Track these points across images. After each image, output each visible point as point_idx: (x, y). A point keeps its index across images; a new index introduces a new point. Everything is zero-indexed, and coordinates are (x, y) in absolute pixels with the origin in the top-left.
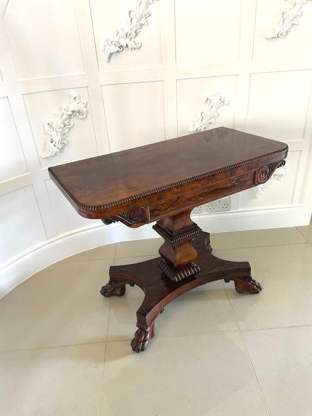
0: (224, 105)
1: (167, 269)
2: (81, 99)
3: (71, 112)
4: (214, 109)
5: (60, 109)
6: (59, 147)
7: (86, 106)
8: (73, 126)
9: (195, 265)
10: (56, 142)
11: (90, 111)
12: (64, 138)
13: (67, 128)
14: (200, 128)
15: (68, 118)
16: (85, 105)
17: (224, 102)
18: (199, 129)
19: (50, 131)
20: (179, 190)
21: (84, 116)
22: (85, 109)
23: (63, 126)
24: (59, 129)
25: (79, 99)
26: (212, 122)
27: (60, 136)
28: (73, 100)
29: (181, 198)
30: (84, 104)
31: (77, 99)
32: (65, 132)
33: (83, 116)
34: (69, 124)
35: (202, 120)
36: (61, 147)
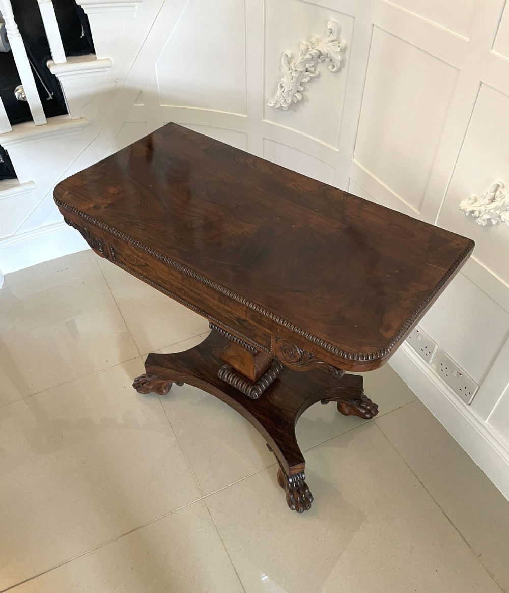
2: (341, 36)
3: (317, 53)
6: (287, 101)
8: (319, 76)
10: (284, 90)
11: (346, 64)
13: (308, 76)
15: (312, 59)
19: (285, 68)
21: (336, 69)
22: (338, 57)
23: (301, 69)
24: (294, 72)
27: (293, 84)
28: (328, 31)
31: (332, 33)
32: (304, 81)
33: (334, 67)
34: (314, 70)
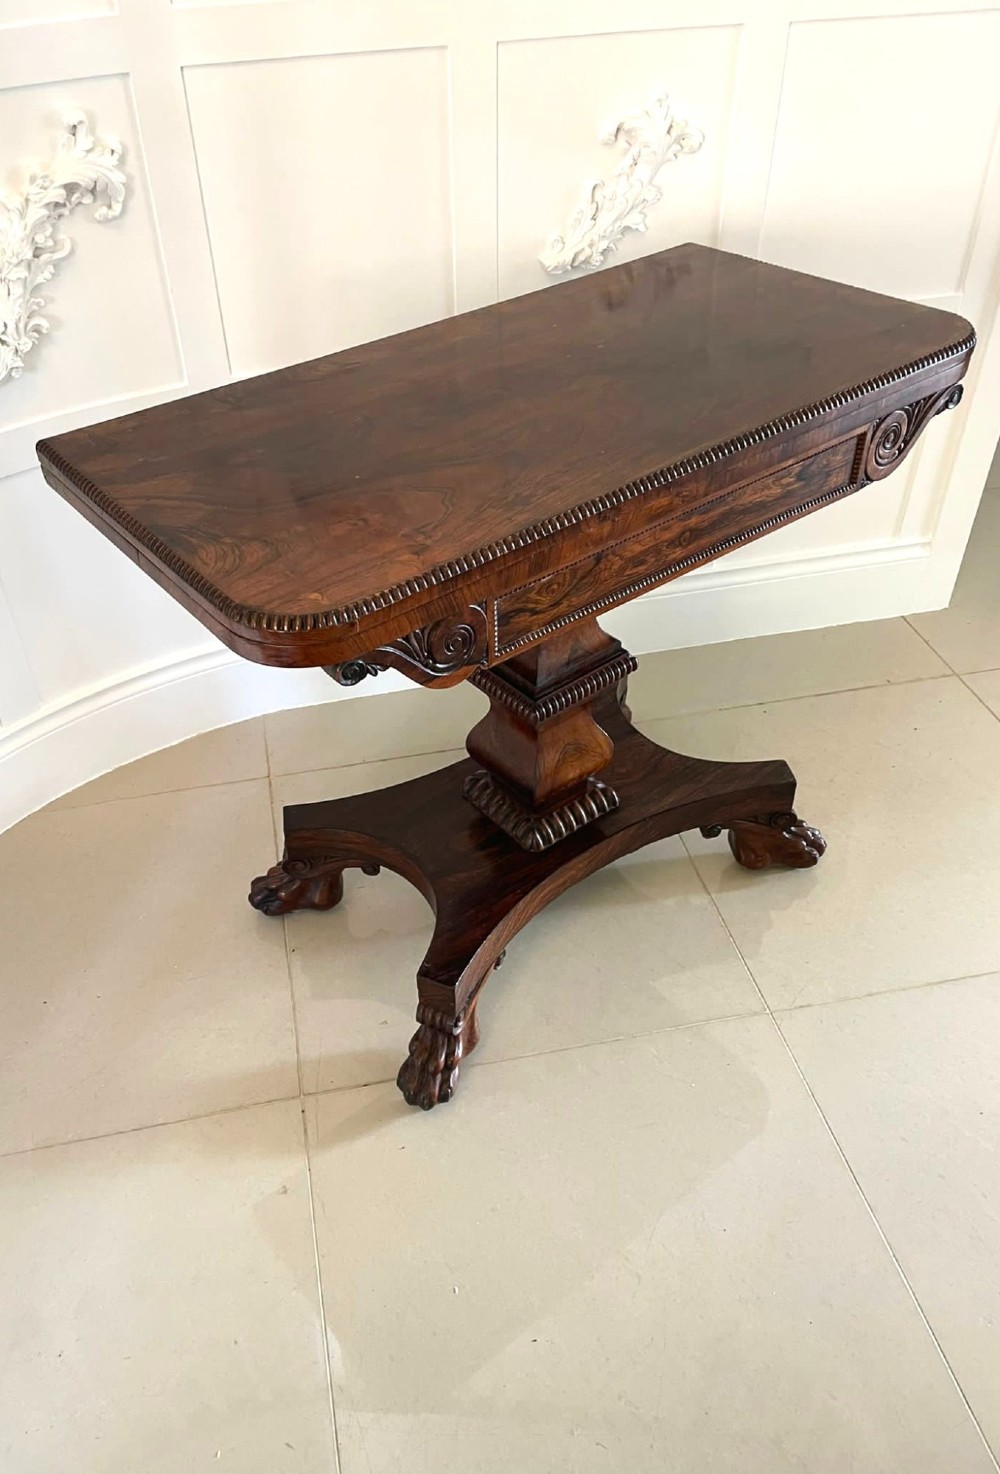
0: (680, 155)
1: (503, 805)
2: (100, 132)
3: (63, 192)
4: (643, 171)
5: (13, 177)
6: (20, 348)
7: (122, 161)
8: (72, 252)
9: (600, 785)
11: (137, 185)
12: (35, 307)
13: (47, 263)
14: (588, 252)
15: (49, 217)
16: (116, 156)
17: (682, 142)
18: (581, 258)
20: (607, 527)
21: (117, 208)
22: (117, 178)
23: (29, 255)
24: (15, 269)
25: (92, 131)
26: (634, 227)
27: (21, 300)
28: (66, 135)
29: (610, 557)
30: (113, 151)
31: (81, 131)
32: (40, 279)
33: (110, 207)
34: (55, 242)
35: (594, 218)
36: (31, 345)
